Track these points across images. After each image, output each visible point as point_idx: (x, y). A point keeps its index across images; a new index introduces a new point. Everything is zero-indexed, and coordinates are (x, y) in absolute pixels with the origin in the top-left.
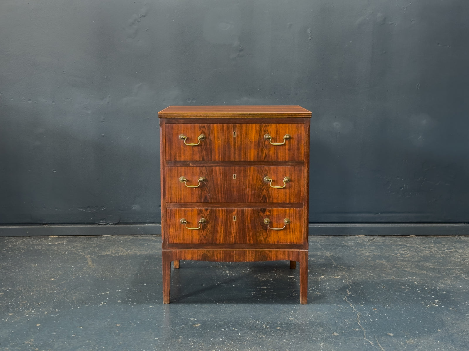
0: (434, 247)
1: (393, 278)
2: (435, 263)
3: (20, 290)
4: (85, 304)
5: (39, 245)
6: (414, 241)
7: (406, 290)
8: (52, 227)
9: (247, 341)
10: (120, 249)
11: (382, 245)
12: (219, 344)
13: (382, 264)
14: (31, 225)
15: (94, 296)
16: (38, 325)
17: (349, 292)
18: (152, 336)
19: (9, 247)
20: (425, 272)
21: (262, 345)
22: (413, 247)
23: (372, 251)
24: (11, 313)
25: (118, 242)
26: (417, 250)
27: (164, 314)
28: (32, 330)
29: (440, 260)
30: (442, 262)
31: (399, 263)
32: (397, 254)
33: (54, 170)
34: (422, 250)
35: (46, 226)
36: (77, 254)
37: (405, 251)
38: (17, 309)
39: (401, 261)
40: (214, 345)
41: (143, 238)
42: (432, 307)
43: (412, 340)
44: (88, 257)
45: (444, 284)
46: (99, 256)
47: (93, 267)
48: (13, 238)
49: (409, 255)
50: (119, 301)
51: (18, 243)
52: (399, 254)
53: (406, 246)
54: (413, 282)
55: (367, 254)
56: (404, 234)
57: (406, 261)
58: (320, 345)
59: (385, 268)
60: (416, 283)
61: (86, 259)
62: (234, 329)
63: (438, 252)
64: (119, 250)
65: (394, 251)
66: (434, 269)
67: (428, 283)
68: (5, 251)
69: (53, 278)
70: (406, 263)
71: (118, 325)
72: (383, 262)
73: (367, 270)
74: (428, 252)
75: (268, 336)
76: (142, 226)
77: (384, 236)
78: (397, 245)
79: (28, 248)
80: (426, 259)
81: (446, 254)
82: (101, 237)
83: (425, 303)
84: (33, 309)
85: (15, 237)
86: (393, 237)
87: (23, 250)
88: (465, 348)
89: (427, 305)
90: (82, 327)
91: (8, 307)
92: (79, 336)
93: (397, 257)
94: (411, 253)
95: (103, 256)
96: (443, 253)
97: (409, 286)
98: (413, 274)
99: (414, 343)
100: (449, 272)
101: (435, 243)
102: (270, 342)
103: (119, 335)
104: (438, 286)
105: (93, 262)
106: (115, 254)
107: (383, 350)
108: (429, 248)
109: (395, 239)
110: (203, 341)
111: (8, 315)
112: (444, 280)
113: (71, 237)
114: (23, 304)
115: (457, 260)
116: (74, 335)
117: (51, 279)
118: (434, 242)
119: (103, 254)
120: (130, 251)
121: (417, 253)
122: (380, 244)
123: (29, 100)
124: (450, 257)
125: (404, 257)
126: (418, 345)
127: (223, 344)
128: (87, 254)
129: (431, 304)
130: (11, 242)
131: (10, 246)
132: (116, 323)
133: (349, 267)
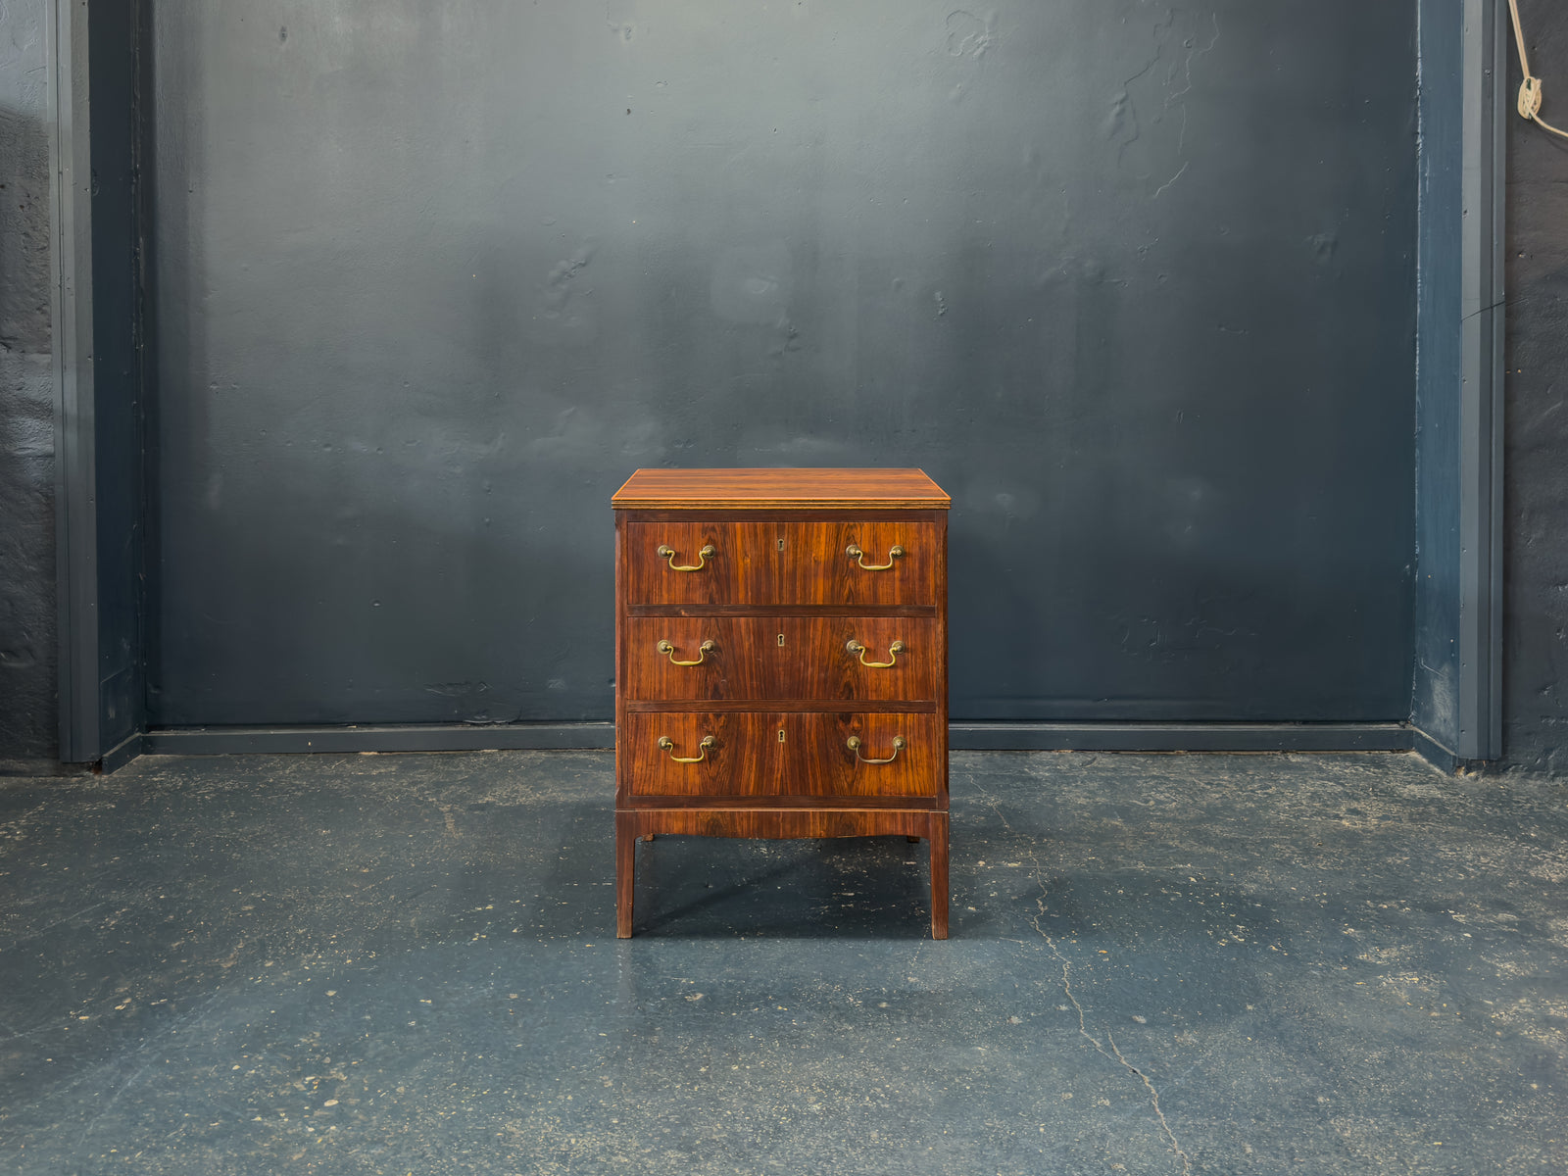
0: (1230, 782)
1: (1141, 866)
2: (1234, 824)
3: (290, 899)
4: (439, 939)
5: (337, 776)
6: (1185, 765)
7: (1172, 899)
8: (366, 731)
9: (811, 1040)
10: (522, 787)
11: (1114, 778)
12: (748, 1051)
13: (1116, 829)
14: (320, 728)
15: (459, 918)
16: (331, 993)
17: (1043, 905)
18: (592, 1027)
19: (267, 783)
20: (1211, 850)
21: (846, 1053)
22: (1184, 782)
23: (1089, 792)
24: (269, 960)
25: (515, 768)
26: (1191, 789)
27: (620, 968)
28: (317, 1008)
29: (1246, 816)
30: (1248, 822)
31: (1153, 825)
32: (1147, 801)
33: (377, 602)
34: (1202, 791)
35: (353, 730)
36: (420, 802)
37: (1167, 795)
38: (282, 951)
39: (1158, 820)
40: (735, 1053)
41: (571, 756)
42: (1233, 944)
43: (1189, 1033)
44: (445, 809)
45: (1255, 882)
46: (471, 808)
47: (456, 836)
48: (276, 758)
49: (1174, 803)
50: (515, 931)
51: (288, 772)
52: (1152, 803)
53: (1167, 779)
54: (1186, 878)
55: (1082, 801)
56: (1161, 748)
57: (1168, 820)
58: (979, 1052)
59: (1123, 839)
60: (1193, 879)
61: (441, 815)
62: (780, 1008)
63: (1239, 796)
64: (517, 791)
65: (1140, 793)
66: (1232, 840)
67: (1220, 881)
68: (258, 793)
69: (366, 867)
70: (1168, 825)
71: (514, 996)
72: (1118, 822)
73: (1082, 846)
74: (1217, 796)
75: (860, 1026)
76: (570, 727)
77: (1116, 751)
78: (1146, 778)
79: (312, 784)
80: (1212, 814)
81: (1257, 801)
82: (475, 755)
83: (1215, 932)
84: (319, 952)
85: (283, 756)
86: (1137, 755)
87: (298, 790)
88: (1311, 1057)
89: (1219, 938)
90: (430, 1001)
91: (263, 945)
92: (425, 1026)
93: (1147, 809)
94: (1179, 797)
95: (482, 807)
96: (1250, 799)
97: (1177, 887)
98: (1186, 857)
99: (1193, 1042)
100: (1267, 848)
101: (1232, 770)
102: (864, 1044)
103: (516, 1024)
104: (1242, 888)
105: (456, 824)
106: (508, 800)
107: (1124, 1062)
108: (1218, 785)
109: (1142, 760)
110: (710, 1040)
111: (263, 966)
112: (1256, 870)
113: (408, 756)
114: (298, 936)
115: (1283, 817)
116: (413, 1023)
117: (361, 870)
118: (1228, 769)
119: (480, 802)
120: (542, 794)
121: (1193, 800)
122: (1109, 774)
123: (327, 446)
124: (1266, 808)
125: (1163, 810)
126: (1203, 1048)
127: (757, 1050)
128: (445, 802)
129: (1228, 937)
130: (273, 769)
131: (271, 780)
132: (510, 991)
133: (1040, 837)
